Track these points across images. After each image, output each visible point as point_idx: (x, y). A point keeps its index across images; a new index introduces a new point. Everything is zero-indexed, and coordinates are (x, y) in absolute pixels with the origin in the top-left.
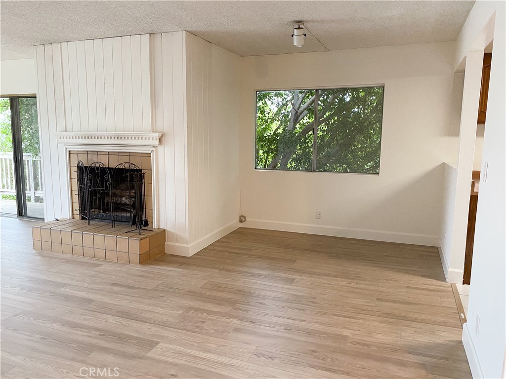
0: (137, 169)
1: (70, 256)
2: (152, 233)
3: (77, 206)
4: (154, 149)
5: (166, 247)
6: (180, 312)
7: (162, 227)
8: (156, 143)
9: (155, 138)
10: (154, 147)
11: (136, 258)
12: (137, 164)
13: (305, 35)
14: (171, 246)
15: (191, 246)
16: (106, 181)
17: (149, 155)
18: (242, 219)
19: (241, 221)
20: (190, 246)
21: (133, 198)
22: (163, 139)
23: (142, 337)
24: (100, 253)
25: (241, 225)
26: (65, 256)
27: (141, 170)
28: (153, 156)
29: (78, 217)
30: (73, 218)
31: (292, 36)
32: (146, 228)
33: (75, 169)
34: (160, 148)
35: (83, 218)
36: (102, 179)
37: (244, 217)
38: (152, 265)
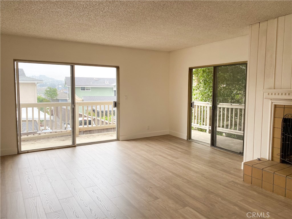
29: (278, 160)
30: (272, 160)
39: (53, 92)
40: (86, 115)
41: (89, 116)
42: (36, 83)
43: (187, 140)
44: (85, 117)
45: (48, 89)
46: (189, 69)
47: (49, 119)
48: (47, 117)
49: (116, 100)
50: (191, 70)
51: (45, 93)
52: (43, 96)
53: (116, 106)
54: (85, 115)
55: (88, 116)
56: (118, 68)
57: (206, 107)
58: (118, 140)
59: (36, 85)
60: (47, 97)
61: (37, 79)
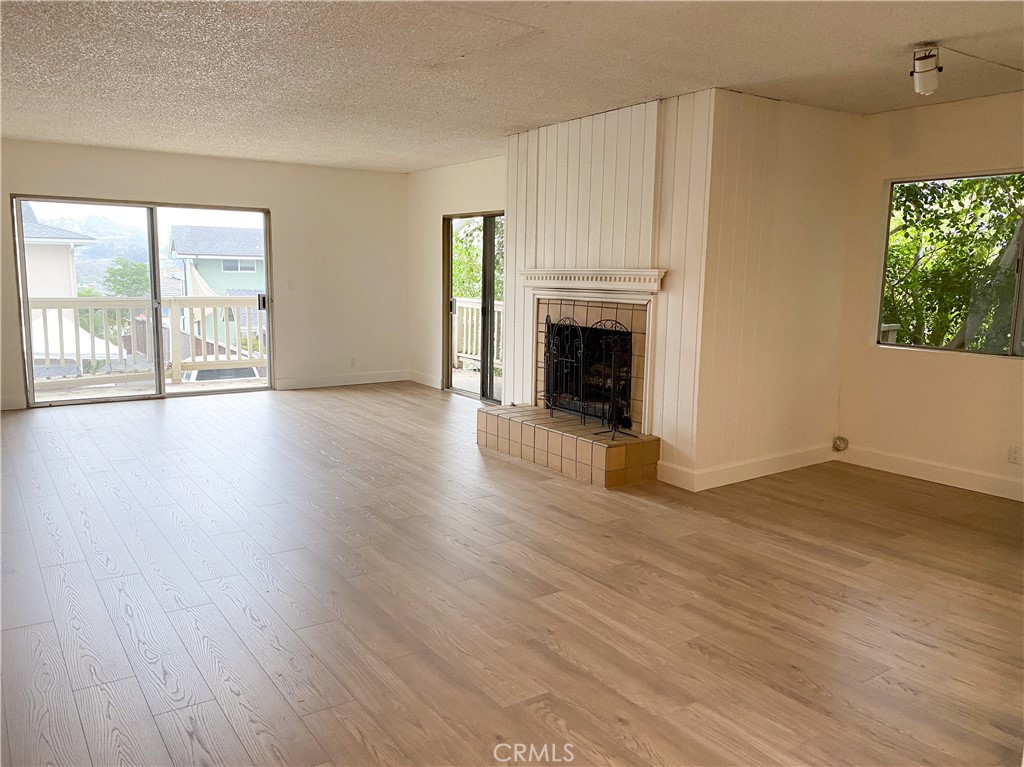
0: (624, 332)
1: (517, 459)
2: (635, 440)
3: (541, 386)
4: (652, 298)
5: (658, 468)
6: (618, 562)
7: (656, 433)
8: (655, 287)
9: (653, 280)
10: (652, 294)
11: (600, 477)
12: (626, 322)
13: (940, 69)
14: (668, 469)
15: (701, 476)
16: (577, 349)
17: (643, 308)
18: (839, 444)
19: (837, 449)
20: (696, 473)
21: (623, 380)
22: (668, 281)
23: (542, 577)
24: (555, 461)
25: (836, 456)
26: (510, 459)
27: (631, 333)
28: (651, 308)
29: (541, 403)
30: (536, 405)
31: (912, 74)
32: (627, 431)
33: (543, 328)
34: (662, 297)
35: (548, 407)
36: (572, 343)
37: (845, 440)
38: (625, 492)
39: (134, 274)
40: (236, 350)
41: (243, 351)
42: (72, 245)
43: (443, 389)
44: (234, 352)
45: (119, 267)
46: (444, 219)
47: (117, 357)
48: (111, 352)
49: (264, 292)
50: (447, 222)
51: (108, 281)
52: (102, 291)
53: (264, 307)
54: (232, 347)
55: (240, 351)
56: (267, 213)
57: (472, 309)
58: (271, 388)
59: (73, 252)
60: (113, 293)
61: (76, 233)
